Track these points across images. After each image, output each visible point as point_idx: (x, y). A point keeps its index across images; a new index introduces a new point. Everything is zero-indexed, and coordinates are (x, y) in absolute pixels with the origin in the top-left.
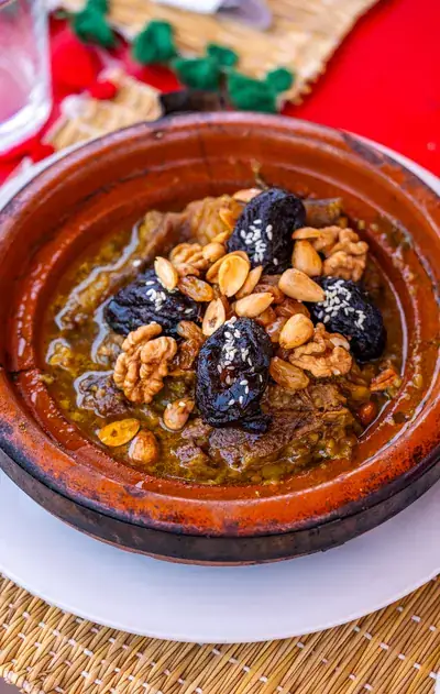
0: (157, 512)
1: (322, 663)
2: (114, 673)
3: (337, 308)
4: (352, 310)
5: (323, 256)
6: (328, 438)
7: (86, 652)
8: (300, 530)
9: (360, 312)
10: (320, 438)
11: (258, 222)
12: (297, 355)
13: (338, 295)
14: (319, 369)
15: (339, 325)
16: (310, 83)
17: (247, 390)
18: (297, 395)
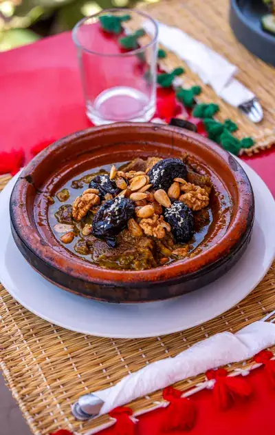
0: (46, 253)
1: (93, 354)
2: (11, 321)
3: (173, 213)
4: (179, 216)
5: (182, 192)
6: (138, 260)
7: (7, 310)
8: (97, 284)
9: (182, 219)
10: (135, 259)
11: (161, 167)
12: (142, 221)
13: (176, 208)
14: (148, 230)
15: (171, 221)
16: (259, 149)
17: (109, 223)
18: (134, 239)
